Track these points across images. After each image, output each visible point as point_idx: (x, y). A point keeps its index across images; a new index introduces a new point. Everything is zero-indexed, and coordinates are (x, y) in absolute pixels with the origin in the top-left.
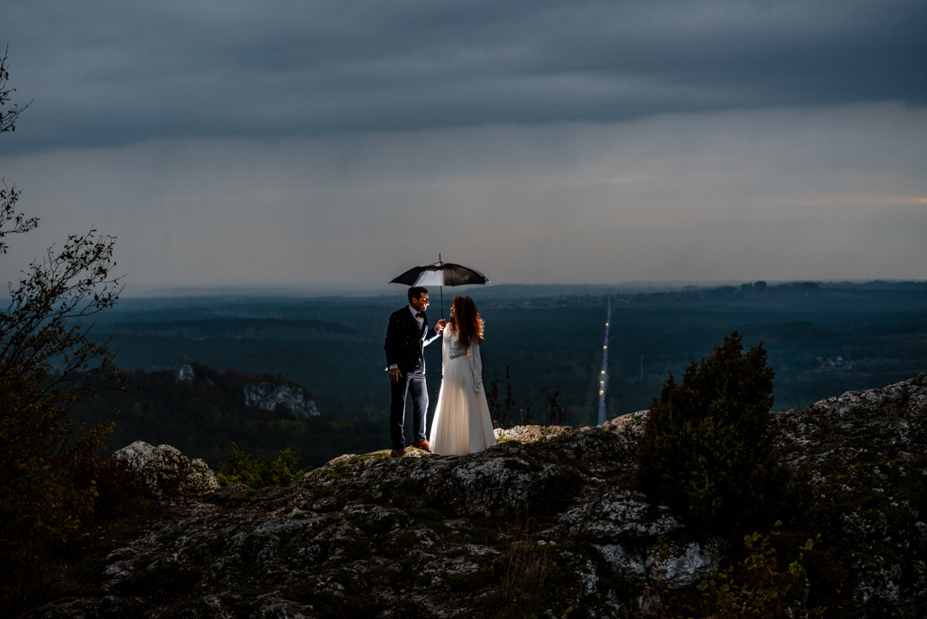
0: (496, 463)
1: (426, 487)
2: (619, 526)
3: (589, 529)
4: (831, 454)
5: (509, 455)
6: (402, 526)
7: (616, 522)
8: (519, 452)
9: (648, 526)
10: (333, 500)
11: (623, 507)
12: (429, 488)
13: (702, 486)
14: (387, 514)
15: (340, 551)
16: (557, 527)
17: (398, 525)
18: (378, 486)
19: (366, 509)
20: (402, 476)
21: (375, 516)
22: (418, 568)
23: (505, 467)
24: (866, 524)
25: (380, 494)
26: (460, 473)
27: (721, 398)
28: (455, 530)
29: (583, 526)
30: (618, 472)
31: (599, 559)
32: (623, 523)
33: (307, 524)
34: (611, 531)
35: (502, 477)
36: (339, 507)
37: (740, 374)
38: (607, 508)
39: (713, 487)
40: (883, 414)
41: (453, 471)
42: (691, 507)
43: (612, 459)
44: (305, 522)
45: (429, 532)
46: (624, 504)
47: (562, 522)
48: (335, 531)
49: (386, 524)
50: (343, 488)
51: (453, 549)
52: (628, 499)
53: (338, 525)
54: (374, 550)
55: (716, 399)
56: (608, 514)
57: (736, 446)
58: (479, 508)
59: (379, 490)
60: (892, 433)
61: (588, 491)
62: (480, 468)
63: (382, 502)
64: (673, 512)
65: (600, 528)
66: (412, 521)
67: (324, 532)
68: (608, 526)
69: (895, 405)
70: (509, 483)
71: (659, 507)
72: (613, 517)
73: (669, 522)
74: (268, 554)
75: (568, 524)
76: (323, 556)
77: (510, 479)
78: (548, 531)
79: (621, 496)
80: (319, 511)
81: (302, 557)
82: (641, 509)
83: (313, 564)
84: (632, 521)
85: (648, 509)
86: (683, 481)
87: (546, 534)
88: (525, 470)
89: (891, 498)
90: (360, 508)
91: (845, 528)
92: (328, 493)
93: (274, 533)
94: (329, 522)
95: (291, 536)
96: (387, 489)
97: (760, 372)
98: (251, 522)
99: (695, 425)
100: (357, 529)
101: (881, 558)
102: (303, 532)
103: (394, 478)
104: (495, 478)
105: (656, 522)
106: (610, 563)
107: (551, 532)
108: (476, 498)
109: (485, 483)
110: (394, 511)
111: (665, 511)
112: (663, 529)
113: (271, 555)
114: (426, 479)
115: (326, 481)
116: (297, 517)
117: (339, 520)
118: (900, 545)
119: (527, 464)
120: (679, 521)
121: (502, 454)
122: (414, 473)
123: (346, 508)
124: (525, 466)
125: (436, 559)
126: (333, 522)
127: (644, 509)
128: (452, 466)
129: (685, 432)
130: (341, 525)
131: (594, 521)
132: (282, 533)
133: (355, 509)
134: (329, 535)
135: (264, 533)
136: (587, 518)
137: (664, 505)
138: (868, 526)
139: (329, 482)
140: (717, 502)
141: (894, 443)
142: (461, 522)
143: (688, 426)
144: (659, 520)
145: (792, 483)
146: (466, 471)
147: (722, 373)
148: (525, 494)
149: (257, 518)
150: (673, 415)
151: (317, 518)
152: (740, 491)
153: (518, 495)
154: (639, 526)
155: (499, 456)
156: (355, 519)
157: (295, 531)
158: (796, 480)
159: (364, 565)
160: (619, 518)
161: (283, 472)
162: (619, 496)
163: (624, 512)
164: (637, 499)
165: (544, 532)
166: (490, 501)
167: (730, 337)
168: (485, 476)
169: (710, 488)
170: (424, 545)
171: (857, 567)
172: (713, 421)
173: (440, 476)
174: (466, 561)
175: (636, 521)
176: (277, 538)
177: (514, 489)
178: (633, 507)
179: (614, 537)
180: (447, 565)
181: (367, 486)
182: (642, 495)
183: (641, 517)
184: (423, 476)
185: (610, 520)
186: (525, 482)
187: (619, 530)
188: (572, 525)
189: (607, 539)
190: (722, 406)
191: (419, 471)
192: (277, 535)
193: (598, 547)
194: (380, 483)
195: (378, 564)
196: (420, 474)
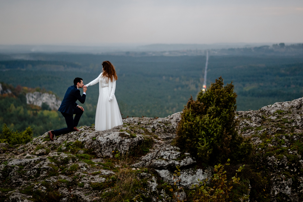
0: (115, 134)
1: (85, 144)
2: (167, 161)
3: (154, 163)
4: (265, 130)
5: (122, 131)
6: (73, 162)
7: (166, 160)
8: (127, 129)
9: (180, 162)
10: (44, 150)
11: (169, 154)
12: (86, 145)
13: (203, 144)
14: (67, 156)
15: (45, 172)
16: (141, 162)
17: (71, 161)
18: (64, 144)
19: (58, 154)
20: (75, 140)
21: (61, 157)
22: (79, 180)
23: (119, 136)
24: (278, 161)
25: (65, 148)
26: (100, 138)
27: (213, 106)
28: (97, 163)
29: (151, 162)
30: (170, 138)
31: (158, 176)
32: (169, 161)
33: (31, 161)
34: (164, 164)
35: (118, 140)
36: (47, 154)
37: (221, 96)
38: (162, 154)
39: (208, 145)
40: (290, 112)
41: (97, 137)
42: (198, 154)
43: (169, 132)
44: (30, 160)
45: (85, 164)
46: (169, 152)
47: (143, 160)
48: (43, 164)
49: (66, 161)
50: (49, 145)
51: (95, 172)
52: (171, 150)
53: (45, 161)
54: (60, 172)
55: (211, 107)
56: (163, 156)
57: (218, 127)
58: (108, 154)
59: (65, 146)
60: (293, 121)
61: (156, 146)
62: (108, 136)
63: (65, 151)
64: (192, 156)
65: (159, 162)
66: (78, 160)
67: (38, 164)
68: (162, 162)
69: (296, 108)
70: (121, 143)
71: (185, 153)
72: (165, 158)
73: (189, 160)
74: (14, 174)
75: (146, 161)
76: (38, 175)
77: (121, 141)
78: (137, 164)
79: (169, 149)
80: (38, 155)
81: (29, 175)
82: (177, 154)
83: (33, 178)
84: (173, 160)
85: (180, 154)
86: (195, 142)
87: (136, 165)
88: (129, 137)
89: (289, 150)
90: (55, 154)
91: (268, 163)
92: (43, 147)
93: (16, 165)
94: (41, 160)
95: (24, 166)
96: (68, 145)
97: (231, 95)
98: (7, 160)
99: (201, 118)
100: (53, 163)
101: (284, 176)
102: (30, 164)
103: (71, 141)
104: (115, 141)
105: (183, 160)
106: (163, 178)
107: (138, 165)
108: (106, 149)
109: (111, 143)
110: (70, 155)
111: (188, 155)
112: (186, 163)
113: (15, 174)
114: (85, 141)
115: (43, 142)
116: (28, 158)
117: (45, 159)
118: (292, 170)
119: (129, 134)
120: (194, 160)
121: (119, 130)
122: (80, 138)
123: (50, 153)
124: (128, 135)
125: (87, 176)
126: (43, 160)
127: (178, 155)
128: (97, 136)
129: (197, 121)
130: (46, 161)
131: (156, 160)
132: (20, 165)
133: (53, 154)
134: (41, 165)
135: (12, 165)
136: (153, 158)
137: (188, 153)
138: (279, 162)
139: (44, 142)
140: (209, 151)
141: (294, 125)
142: (99, 160)
143: (198, 118)
144: (185, 159)
145: (244, 143)
146: (102, 138)
147: (214, 95)
148: (128, 148)
149: (10, 158)
150: (192, 114)
151: (36, 158)
152: (219, 147)
153: (125, 148)
154: (176, 161)
155: (117, 131)
156: (53, 159)
157: (26, 164)
158: (245, 142)
159: (55, 178)
160: (167, 158)
161: (27, 138)
162: (167, 149)
163: (169, 156)
164: (176, 150)
165: (135, 164)
166: (112, 151)
167: (218, 79)
168: (110, 140)
169: (207, 146)
170: (83, 170)
171: (273, 180)
172: (209, 116)
173: (91, 140)
174: (100, 177)
175: (175, 160)
176: (18, 167)
177: (123, 146)
178: (173, 154)
179: (165, 167)
180: (91, 179)
181: (60, 144)
182: (178, 148)
183: (177, 158)
184: (84, 140)
185: (163, 159)
186: (128, 142)
187: (167, 164)
188: (148, 161)
189: (162, 168)
190: (213, 110)
191: (82, 138)
192: (18, 165)
193: (158, 171)
194: (65, 143)
195: (61, 178)
196: (82, 139)
